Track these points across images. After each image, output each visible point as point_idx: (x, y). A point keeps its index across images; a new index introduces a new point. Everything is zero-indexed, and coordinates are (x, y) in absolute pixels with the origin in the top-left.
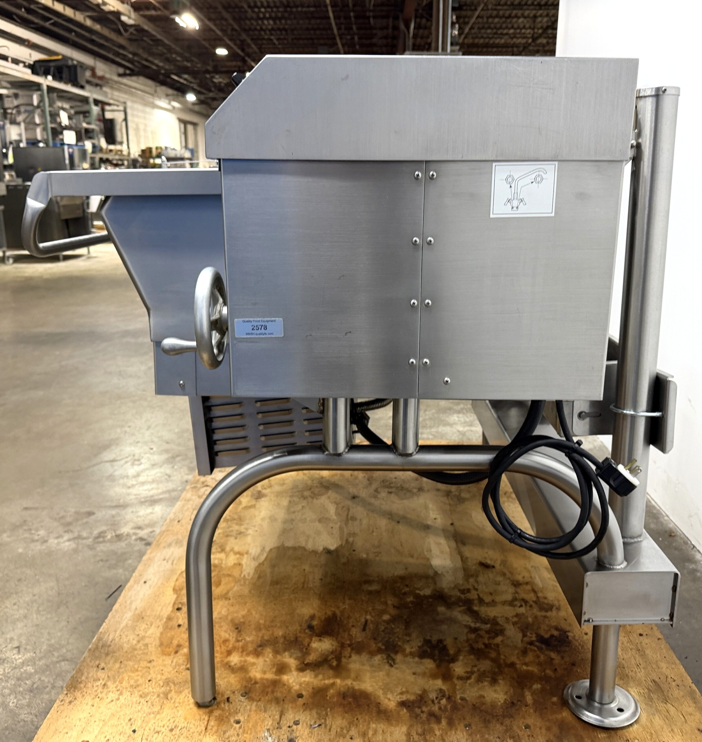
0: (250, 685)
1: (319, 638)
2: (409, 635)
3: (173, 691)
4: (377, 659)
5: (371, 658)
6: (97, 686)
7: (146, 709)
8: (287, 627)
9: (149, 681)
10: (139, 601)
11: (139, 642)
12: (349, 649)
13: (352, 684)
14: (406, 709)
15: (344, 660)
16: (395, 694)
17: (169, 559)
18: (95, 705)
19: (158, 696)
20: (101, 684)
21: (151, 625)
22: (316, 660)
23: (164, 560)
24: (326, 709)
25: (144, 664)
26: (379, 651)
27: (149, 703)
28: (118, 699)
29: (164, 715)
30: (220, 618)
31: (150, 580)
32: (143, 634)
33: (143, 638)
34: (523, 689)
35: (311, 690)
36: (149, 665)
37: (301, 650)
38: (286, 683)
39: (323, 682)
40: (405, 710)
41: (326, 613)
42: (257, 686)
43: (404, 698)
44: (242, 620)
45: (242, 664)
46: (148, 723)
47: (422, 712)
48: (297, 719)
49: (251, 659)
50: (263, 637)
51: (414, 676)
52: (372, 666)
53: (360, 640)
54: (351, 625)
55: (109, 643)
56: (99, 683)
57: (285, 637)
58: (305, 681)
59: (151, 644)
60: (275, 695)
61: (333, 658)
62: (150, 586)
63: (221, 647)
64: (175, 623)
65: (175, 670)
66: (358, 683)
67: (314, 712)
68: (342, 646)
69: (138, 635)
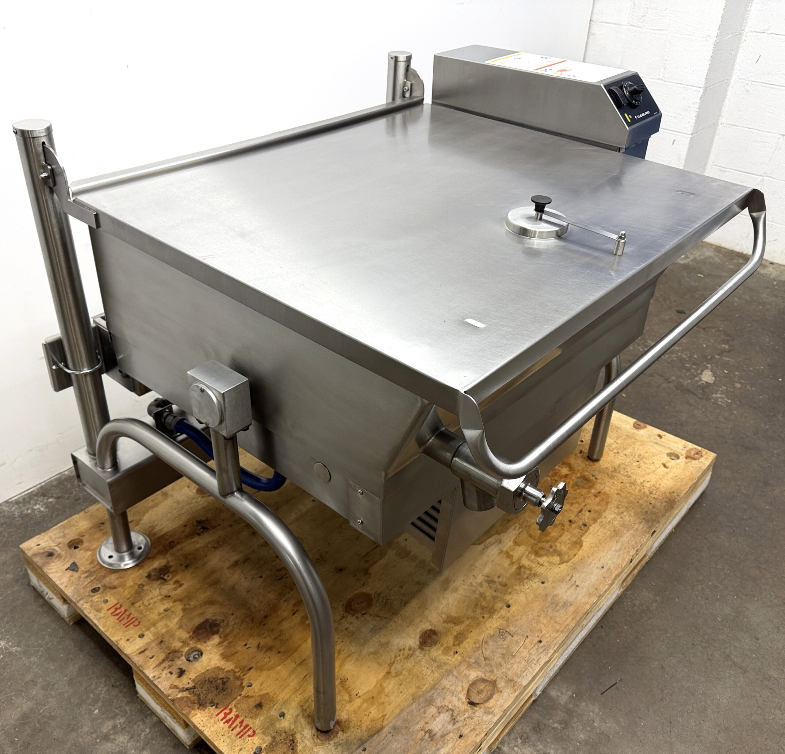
3: (610, 471)
7: (629, 469)
9: (622, 483)
10: (613, 548)
11: (622, 512)
17: (573, 585)
18: (658, 484)
21: (610, 521)
23: (577, 586)
29: (620, 461)
31: (598, 568)
32: (617, 517)
33: (618, 514)
36: (620, 492)
46: (629, 462)
55: (644, 521)
56: (654, 496)
59: (614, 507)
62: (599, 560)
64: (593, 515)
69: (621, 518)
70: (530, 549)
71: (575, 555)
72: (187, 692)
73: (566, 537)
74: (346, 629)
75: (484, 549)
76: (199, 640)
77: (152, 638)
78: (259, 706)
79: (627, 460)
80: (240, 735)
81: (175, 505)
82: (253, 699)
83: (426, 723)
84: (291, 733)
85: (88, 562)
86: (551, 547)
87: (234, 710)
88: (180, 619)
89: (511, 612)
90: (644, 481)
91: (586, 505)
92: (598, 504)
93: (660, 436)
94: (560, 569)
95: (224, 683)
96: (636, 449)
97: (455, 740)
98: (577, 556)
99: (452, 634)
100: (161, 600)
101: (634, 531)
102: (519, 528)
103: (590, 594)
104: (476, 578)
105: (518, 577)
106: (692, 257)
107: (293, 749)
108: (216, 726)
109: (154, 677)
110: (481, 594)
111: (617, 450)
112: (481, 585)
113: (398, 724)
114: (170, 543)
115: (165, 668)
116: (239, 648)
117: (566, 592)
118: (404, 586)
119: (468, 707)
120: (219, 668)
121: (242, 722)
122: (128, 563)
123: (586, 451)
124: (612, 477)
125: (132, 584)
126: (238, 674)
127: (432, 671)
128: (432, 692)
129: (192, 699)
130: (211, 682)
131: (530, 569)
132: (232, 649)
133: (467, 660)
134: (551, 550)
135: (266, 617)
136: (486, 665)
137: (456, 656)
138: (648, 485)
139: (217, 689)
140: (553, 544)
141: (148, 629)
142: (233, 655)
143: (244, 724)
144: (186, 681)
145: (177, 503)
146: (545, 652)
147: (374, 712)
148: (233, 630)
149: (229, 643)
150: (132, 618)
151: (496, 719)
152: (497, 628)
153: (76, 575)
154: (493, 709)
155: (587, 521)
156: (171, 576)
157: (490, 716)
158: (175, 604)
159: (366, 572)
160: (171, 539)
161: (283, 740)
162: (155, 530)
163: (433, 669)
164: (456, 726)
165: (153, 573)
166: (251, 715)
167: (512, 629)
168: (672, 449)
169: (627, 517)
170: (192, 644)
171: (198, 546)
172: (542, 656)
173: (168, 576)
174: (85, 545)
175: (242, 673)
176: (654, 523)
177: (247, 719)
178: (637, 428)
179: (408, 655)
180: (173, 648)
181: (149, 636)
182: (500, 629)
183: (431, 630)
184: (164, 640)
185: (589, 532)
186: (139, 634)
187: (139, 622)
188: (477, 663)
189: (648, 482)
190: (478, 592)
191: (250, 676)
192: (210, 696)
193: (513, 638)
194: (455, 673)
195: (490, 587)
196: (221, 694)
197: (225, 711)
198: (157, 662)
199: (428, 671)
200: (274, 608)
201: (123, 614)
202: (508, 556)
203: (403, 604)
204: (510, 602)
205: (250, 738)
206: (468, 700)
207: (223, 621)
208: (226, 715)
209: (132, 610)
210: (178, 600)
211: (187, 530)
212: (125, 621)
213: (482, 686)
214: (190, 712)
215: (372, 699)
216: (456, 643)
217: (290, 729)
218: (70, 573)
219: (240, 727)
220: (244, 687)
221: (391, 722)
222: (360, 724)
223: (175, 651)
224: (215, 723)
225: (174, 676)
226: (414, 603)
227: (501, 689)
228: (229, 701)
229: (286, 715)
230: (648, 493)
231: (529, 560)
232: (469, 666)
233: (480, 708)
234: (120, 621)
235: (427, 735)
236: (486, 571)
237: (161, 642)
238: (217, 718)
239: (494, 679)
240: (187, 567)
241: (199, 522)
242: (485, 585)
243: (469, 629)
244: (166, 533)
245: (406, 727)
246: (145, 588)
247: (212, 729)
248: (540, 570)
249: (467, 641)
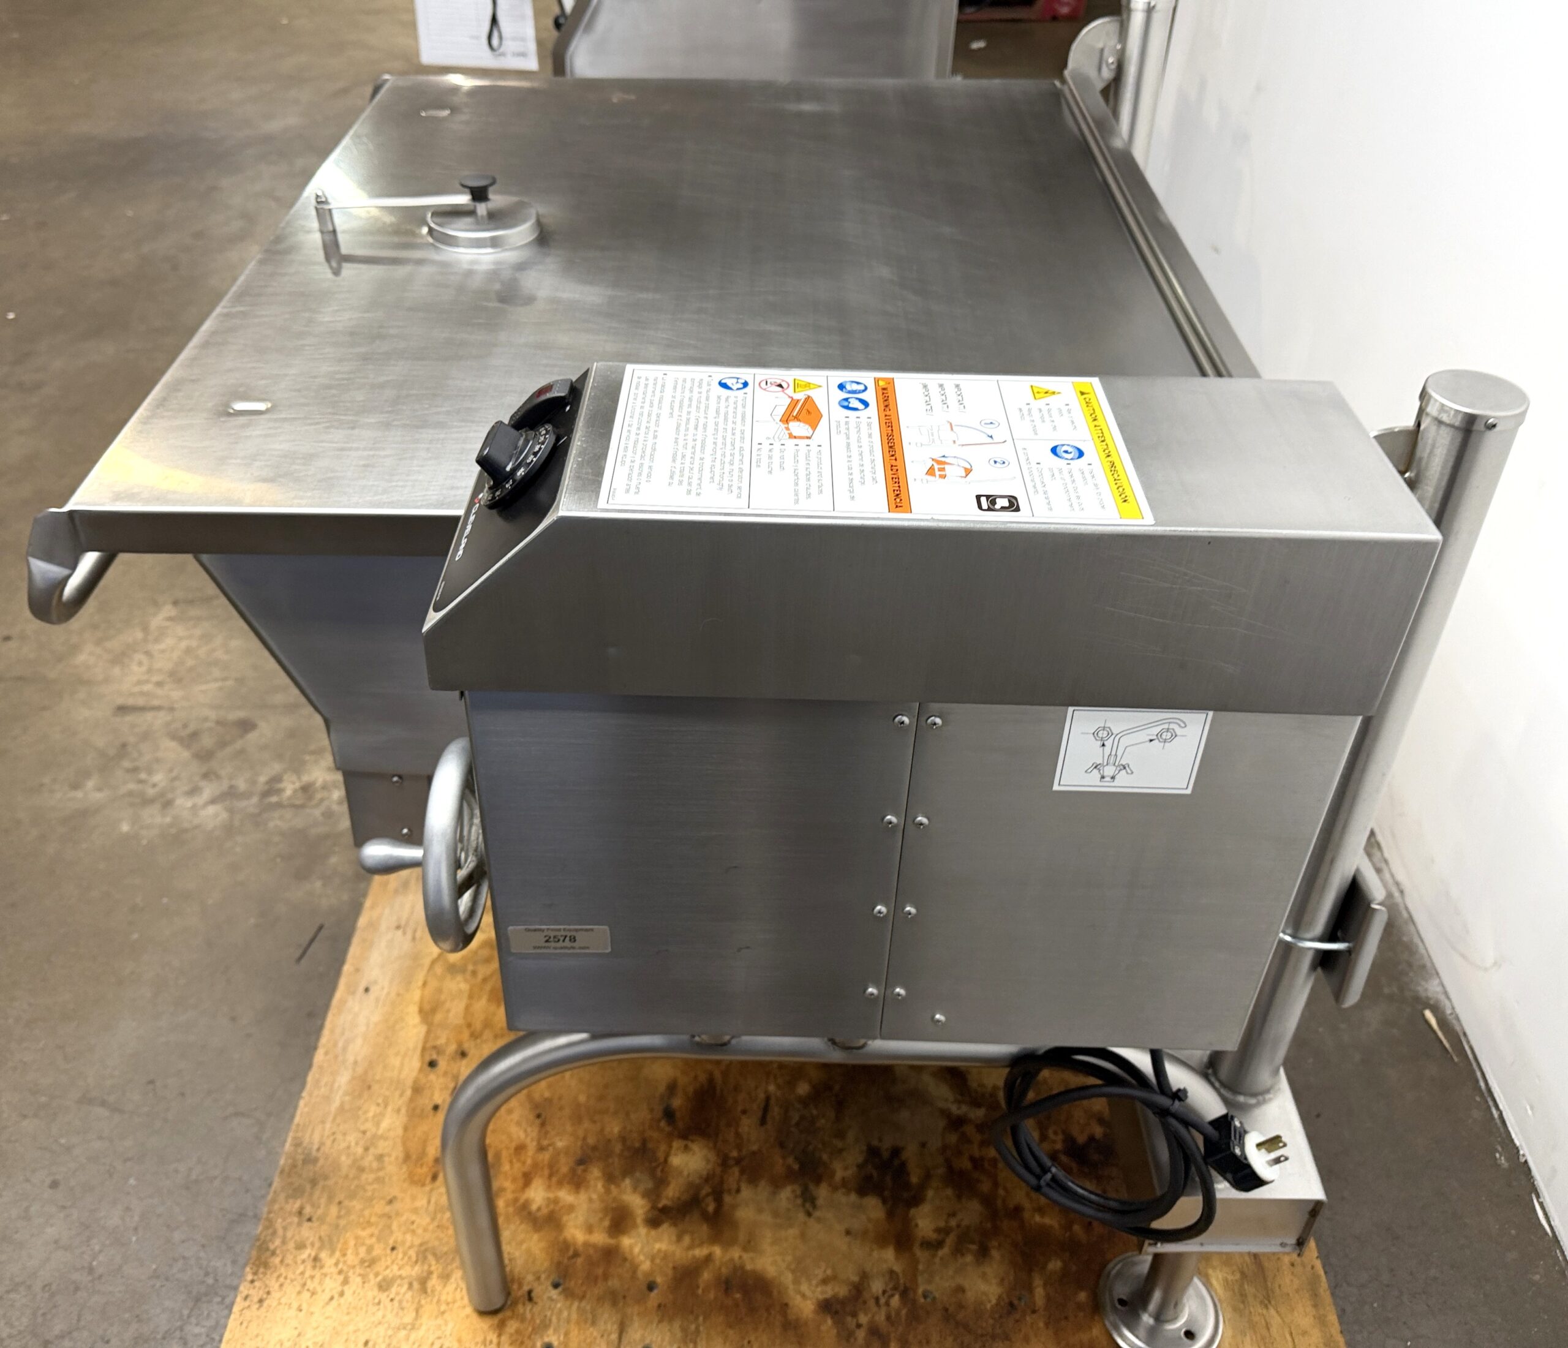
0: (566, 1261)
1: (685, 1142)
2: (841, 1135)
3: (435, 1276)
4: (786, 1194)
5: (774, 1193)
6: (303, 1261)
7: (391, 1317)
8: (627, 1114)
9: (393, 1249)
10: (359, 1041)
11: (366, 1149)
12: (736, 1170)
13: (740, 1257)
14: (832, 1318)
15: (727, 1199)
16: (814, 1282)
17: (405, 926)
18: (304, 1306)
19: (410, 1285)
20: (310, 1255)
21: (386, 1106)
22: (679, 1199)
23: (398, 927)
24: (697, 1318)
25: (380, 1207)
26: (790, 1176)
27: (396, 1303)
28: (342, 1294)
29: (422, 1331)
31: (375, 982)
32: (374, 1130)
33: (375, 1137)
34: (1030, 1271)
35: (670, 1272)
36: (388, 1209)
37: (652, 1173)
38: (629, 1257)
39: (691, 1253)
40: (829, 1322)
41: (696, 1077)
42: (579, 1261)
43: (829, 1291)
44: (546, 1094)
45: (552, 1207)
47: (859, 1326)
48: (647, 1341)
49: (566, 1196)
50: (584, 1139)
51: (847, 1239)
52: (776, 1214)
53: (755, 1148)
54: (740, 1108)
55: (314, 1152)
57: (623, 1139)
58: (659, 1251)
59: (390, 1155)
60: (610, 1283)
61: (708, 1195)
62: (377, 1000)
63: (511, 1162)
64: (427, 1102)
65: (436, 1223)
66: (751, 1255)
67: (677, 1325)
68: (724, 1162)
69: (364, 1132)
98: (420, 985)
155: (432, 1078)
185: (419, 1053)
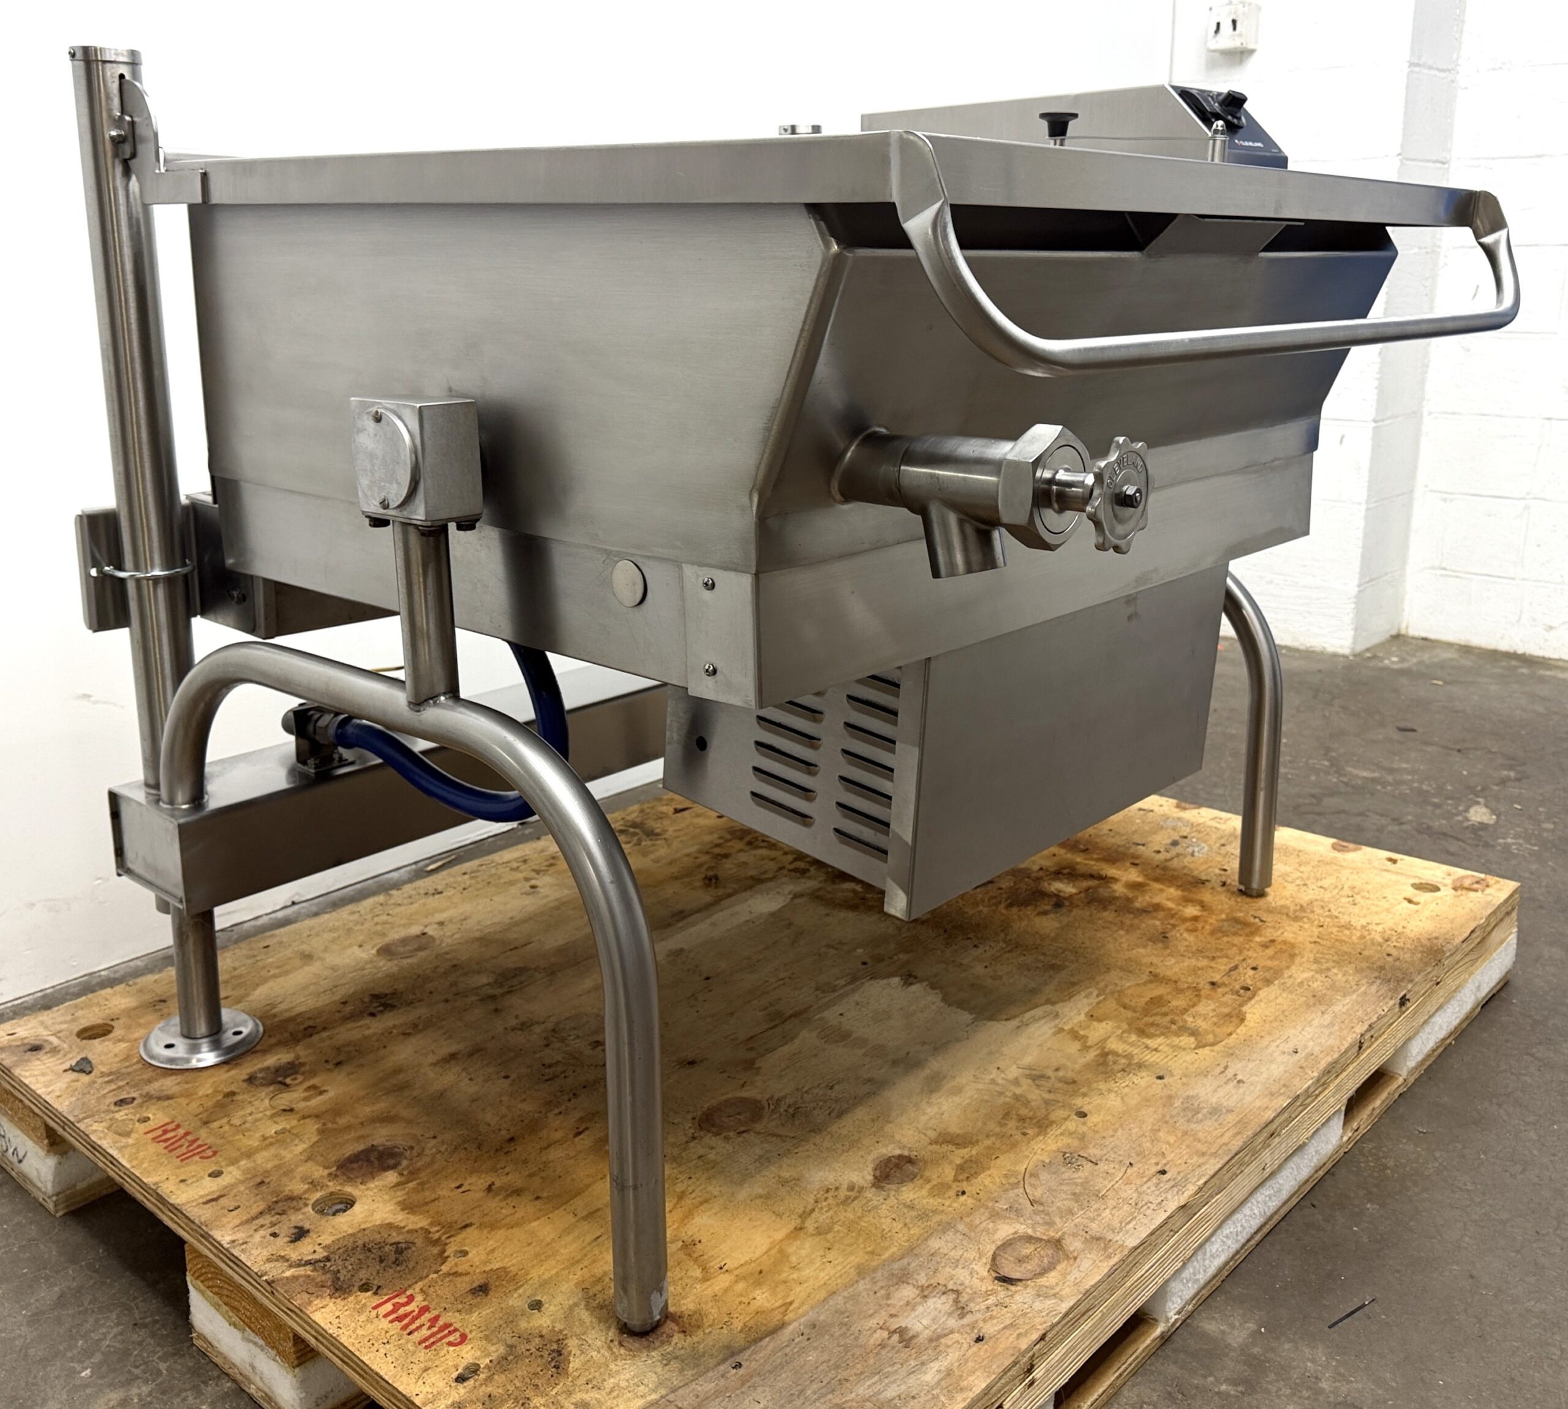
1: (1058, 893)
8: (1090, 915)
11: (1328, 969)
21: (1302, 983)
22: (1086, 879)
24: (1115, 850)
30: (1183, 956)
31: (1284, 1053)
32: (1318, 975)
35: (1118, 863)
36: (1318, 940)
37: (1095, 892)
38: (1142, 875)
39: (1097, 864)
42: (1179, 884)
44: (1150, 943)
45: (1184, 904)
46: (1332, 896)
48: (1155, 853)
49: (1170, 904)
50: (1135, 918)
55: (1379, 982)
56: (1396, 943)
57: (1104, 908)
58: (1118, 871)
59: (1308, 961)
60: (1163, 872)
61: (1063, 875)
64: (1262, 974)
65: (1281, 925)
69: (1327, 976)
70: (1125, 1026)
71: (1230, 1034)
72: (309, 1267)
73: (1206, 1007)
74: (700, 1157)
75: (1019, 1027)
76: (350, 1180)
77: (241, 1178)
78: (483, 1289)
79: (1327, 896)
80: (427, 1343)
81: (328, 973)
82: (467, 1279)
83: (892, 1316)
84: (555, 1338)
85: (117, 1059)
86: (1173, 1022)
87: (419, 1298)
88: (312, 1146)
89: (1089, 1124)
90: (1368, 924)
91: (1244, 960)
92: (1271, 958)
93: (1394, 861)
94: (1196, 1057)
95: (399, 1251)
96: (1344, 879)
97: (965, 1346)
98: (1234, 1036)
99: (951, 1162)
100: (272, 1116)
101: (1358, 996)
102: (1098, 996)
103: (1272, 1094)
104: (1003, 1072)
105: (1101, 1069)
106: (1415, 660)
107: (557, 1367)
108: (370, 1328)
109: (234, 1241)
110: (1017, 1098)
111: (1302, 879)
112: (1016, 1082)
113: (822, 1318)
114: (305, 1029)
115: (262, 1226)
116: (442, 1193)
117: (1215, 1091)
118: (836, 1087)
119: (998, 1286)
120: (390, 1226)
121: (436, 1319)
122: (208, 1058)
123: (1236, 883)
124: (1296, 919)
125: (210, 1091)
126: (436, 1236)
127: (905, 1225)
128: (905, 1261)
129: (319, 1279)
130: (369, 1250)
131: (1129, 1057)
132: (427, 1193)
133: (990, 1204)
134: (1174, 1027)
135: (512, 1139)
136: (1035, 1213)
137: (963, 1198)
138: (1380, 928)
139: (381, 1261)
140: (1176, 1018)
141: (234, 1162)
142: (427, 1203)
143: (441, 1322)
144: (306, 1249)
145: (332, 969)
146: (1176, 1189)
147: (762, 1298)
148: (433, 1162)
149: (422, 1184)
150: (199, 1146)
151: (1065, 1307)
152: (1058, 1151)
153: (85, 1079)
154: (1057, 1289)
155: (1249, 982)
156: (300, 1078)
157: (1050, 1303)
158: (302, 1122)
159: (749, 1065)
160: (311, 1023)
161: (533, 1350)
162: (274, 1011)
163: (908, 1221)
164: (965, 1321)
165: (259, 1075)
166: (460, 1306)
167: (1093, 1152)
168: (1420, 878)
169: (1340, 976)
170: (333, 1186)
171: (367, 1033)
172: (1169, 1196)
173: (295, 1079)
174: (117, 1033)
175: (444, 1233)
176: (1403, 984)
177: (450, 1314)
178: (1339, 851)
179: (847, 1198)
180: (287, 1193)
181: (232, 1175)
182: (1065, 1153)
183: (900, 1157)
184: (267, 1180)
185: (1256, 998)
186: (210, 1171)
187: (215, 1153)
188: (1015, 1211)
189: (1377, 924)
190: (1009, 1094)
191: (464, 1239)
192: (363, 1274)
193: (1097, 1167)
194: (961, 1227)
195: (1038, 1086)
196: (391, 1271)
197: (397, 1300)
198: (245, 1218)
199: (895, 1224)
200: (533, 1126)
201: (180, 1139)
202: (1075, 1035)
203: (833, 1115)
204: (1085, 1109)
205: (451, 1349)
206: (995, 1275)
207: (412, 1148)
208: (397, 1307)
209: (203, 1134)
210: (309, 1116)
211: (348, 1009)
212: (183, 1150)
213: (1028, 1249)
214: (310, 1303)
215: (759, 1276)
216: (961, 1177)
217: (553, 1330)
218: (74, 1075)
219: (429, 1328)
220: (448, 1257)
221: (803, 1316)
222: (726, 1319)
223: (290, 1198)
224: (369, 1320)
225: (281, 1241)
226: (861, 1114)
227: (1075, 1254)
228: (409, 1282)
229: (547, 1306)
230: (1380, 940)
231: (1125, 1042)
232: (995, 1216)
233: (1026, 1287)
234: (170, 1151)
235: (896, 1337)
236: (1028, 1060)
237: (262, 1183)
238: (374, 1313)
239: (1057, 1236)
240: (338, 1064)
241: (375, 997)
242: (1026, 1083)
243: (992, 1154)
244: (300, 1014)
245: (842, 1324)
246: (239, 1098)
247: (360, 1332)
248: (1150, 1058)
249: (987, 1173)
